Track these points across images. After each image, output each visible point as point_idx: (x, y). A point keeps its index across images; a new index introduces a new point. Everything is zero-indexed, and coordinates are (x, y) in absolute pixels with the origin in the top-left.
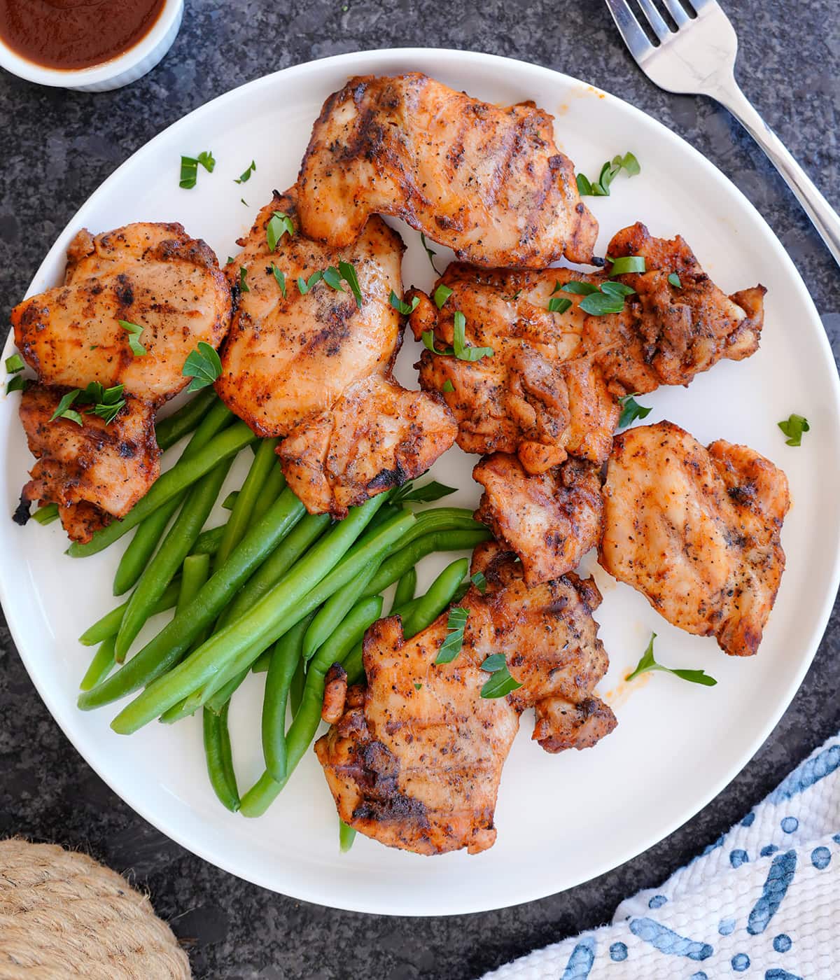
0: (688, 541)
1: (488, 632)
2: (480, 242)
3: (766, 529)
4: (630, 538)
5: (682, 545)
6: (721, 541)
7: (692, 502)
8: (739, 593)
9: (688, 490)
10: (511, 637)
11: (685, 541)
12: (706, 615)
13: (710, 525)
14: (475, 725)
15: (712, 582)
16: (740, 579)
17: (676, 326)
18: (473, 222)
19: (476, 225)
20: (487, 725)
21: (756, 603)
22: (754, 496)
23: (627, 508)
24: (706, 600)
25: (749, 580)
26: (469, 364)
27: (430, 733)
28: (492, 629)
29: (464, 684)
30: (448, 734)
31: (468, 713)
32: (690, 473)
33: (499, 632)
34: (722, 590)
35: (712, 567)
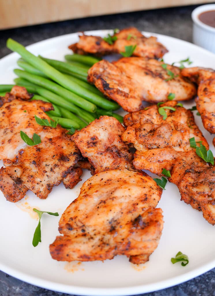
0: (107, 201)
1: (50, 135)
2: (205, 102)
3: (123, 239)
4: (102, 179)
5: (104, 199)
6: (111, 216)
7: (127, 198)
8: (84, 235)
9: (133, 196)
10: (49, 144)
11: (106, 200)
12: (69, 223)
13: (118, 209)
14: (9, 136)
15: (87, 219)
16: (92, 234)
17: (208, 175)
18: (211, 97)
19: (210, 98)
20: (10, 141)
21: (80, 245)
22: (139, 228)
23: (116, 176)
24: (77, 219)
25: (92, 238)
26: (158, 113)
27: (6, 119)
28: (52, 137)
29: (27, 127)
30: (6, 125)
31: (14, 132)
32: (142, 197)
33: (50, 140)
34: (84, 226)
35: (96, 216)
